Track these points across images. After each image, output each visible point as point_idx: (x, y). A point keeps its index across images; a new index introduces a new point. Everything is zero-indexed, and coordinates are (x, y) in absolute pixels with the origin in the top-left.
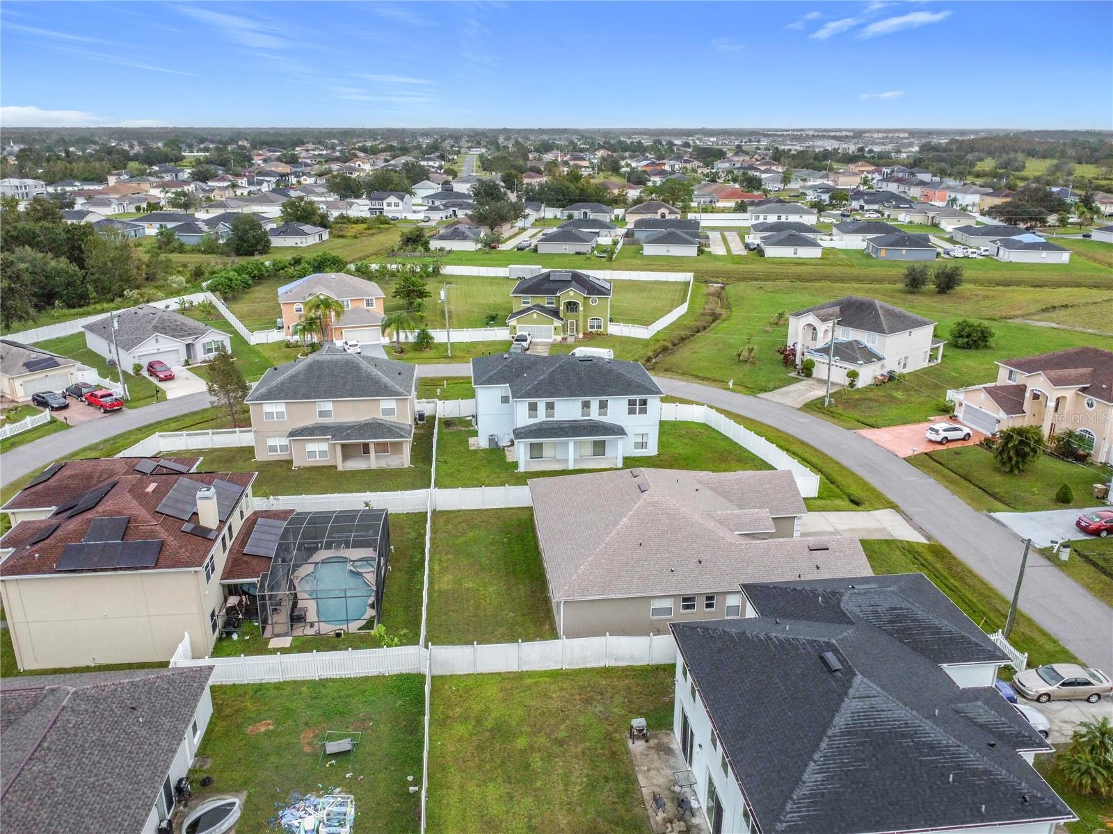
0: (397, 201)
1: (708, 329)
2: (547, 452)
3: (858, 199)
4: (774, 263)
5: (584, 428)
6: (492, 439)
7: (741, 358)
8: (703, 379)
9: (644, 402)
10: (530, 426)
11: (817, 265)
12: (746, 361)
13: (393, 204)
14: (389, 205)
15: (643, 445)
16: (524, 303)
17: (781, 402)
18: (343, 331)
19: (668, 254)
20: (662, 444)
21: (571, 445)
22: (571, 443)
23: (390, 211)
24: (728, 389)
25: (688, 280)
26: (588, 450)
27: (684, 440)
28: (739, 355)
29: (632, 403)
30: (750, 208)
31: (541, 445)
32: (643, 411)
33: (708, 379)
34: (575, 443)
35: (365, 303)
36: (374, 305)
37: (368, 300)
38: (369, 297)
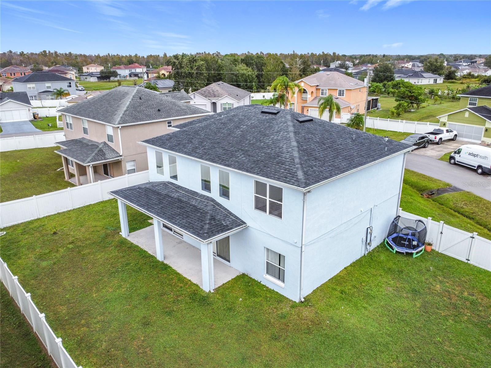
16: (471, 104)
35: (338, 93)
36: (344, 95)
37: (341, 91)
38: (341, 89)
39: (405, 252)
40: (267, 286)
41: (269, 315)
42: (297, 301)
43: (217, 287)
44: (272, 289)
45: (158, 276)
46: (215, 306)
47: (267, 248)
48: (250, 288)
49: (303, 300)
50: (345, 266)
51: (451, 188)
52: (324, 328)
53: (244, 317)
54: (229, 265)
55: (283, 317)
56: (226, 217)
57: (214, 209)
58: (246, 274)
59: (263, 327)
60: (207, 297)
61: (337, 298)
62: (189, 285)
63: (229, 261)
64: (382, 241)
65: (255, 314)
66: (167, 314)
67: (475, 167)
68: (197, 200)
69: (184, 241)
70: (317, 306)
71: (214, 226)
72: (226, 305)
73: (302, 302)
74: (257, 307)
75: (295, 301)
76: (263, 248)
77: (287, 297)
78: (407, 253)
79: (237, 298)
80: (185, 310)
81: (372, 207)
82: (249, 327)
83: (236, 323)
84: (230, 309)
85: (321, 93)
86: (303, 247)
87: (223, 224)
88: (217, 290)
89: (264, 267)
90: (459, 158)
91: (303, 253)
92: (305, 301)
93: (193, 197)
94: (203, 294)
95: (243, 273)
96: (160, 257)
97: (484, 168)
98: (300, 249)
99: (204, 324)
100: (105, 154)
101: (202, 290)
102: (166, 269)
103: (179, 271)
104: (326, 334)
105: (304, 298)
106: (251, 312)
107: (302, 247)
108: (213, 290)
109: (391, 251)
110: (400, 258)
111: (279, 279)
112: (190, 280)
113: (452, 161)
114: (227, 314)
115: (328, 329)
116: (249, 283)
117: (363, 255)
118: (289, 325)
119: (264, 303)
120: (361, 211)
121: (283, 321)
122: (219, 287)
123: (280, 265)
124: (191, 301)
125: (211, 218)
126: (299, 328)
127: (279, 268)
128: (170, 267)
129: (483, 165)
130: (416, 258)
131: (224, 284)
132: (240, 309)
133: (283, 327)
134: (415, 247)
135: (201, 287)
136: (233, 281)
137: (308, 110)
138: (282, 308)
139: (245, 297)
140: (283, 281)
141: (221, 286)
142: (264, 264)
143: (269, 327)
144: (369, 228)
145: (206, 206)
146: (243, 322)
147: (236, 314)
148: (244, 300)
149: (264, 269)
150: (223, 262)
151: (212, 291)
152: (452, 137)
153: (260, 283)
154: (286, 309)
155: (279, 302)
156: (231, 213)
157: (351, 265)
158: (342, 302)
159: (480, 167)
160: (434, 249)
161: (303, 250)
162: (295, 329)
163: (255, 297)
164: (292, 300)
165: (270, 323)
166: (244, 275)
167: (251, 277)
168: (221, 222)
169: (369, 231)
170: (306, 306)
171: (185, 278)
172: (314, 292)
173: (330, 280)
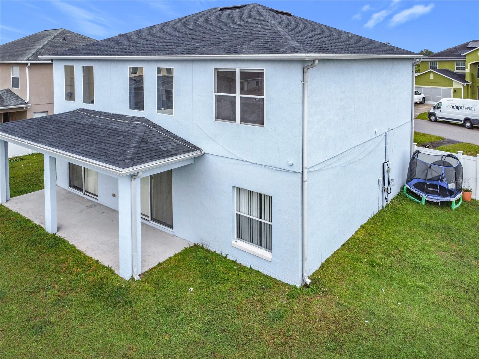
39: (439, 201)
40: (238, 262)
41: (248, 315)
42: (298, 285)
43: (146, 269)
44: (248, 267)
45: (38, 258)
46: (138, 307)
47: (237, 188)
48: (208, 267)
49: (308, 281)
50: (362, 224)
51: (445, 141)
52: (365, 334)
53: (198, 326)
54: (171, 233)
55: (277, 318)
56: (166, 141)
57: (147, 130)
58: (201, 245)
59: (239, 344)
60: (127, 289)
61: (366, 274)
62: (93, 269)
63: (171, 227)
64: (399, 190)
65: (220, 315)
66: (32, 330)
67: (461, 121)
68: (120, 123)
69: (99, 204)
70: (336, 292)
71: (145, 151)
72: (162, 302)
73: (306, 286)
74: (224, 301)
75: (295, 284)
76: (231, 187)
77: (277, 278)
78: (443, 203)
79: (184, 287)
80: (75, 317)
81: (387, 131)
82: (209, 346)
83: (181, 338)
84: (170, 310)
86: (306, 171)
87: (160, 149)
88: (146, 275)
89: (233, 227)
90: (441, 113)
91: (306, 184)
92: (312, 283)
93: (114, 121)
94: (118, 284)
95: (195, 244)
96: (50, 228)
97: (472, 121)
98: (300, 175)
99: (112, 346)
100: (3, 100)
101: (118, 276)
102: (56, 245)
103: (81, 247)
104: (372, 348)
105: (309, 278)
106: (213, 312)
107: (302, 173)
108: (140, 275)
109: (418, 203)
110: (434, 210)
111: (261, 245)
112: (97, 262)
113: (433, 118)
114: (162, 321)
115: (374, 337)
116: (205, 258)
117: (381, 208)
118: (292, 335)
119: (237, 293)
120: (376, 133)
121: (278, 326)
122: (151, 270)
123: (261, 218)
124: (90, 299)
125: (141, 140)
126: (315, 340)
127: (261, 223)
128: (65, 242)
129: (471, 118)
130: (456, 209)
131: (160, 264)
132: (190, 307)
133: (280, 339)
134: (452, 193)
135: (116, 272)
136: (177, 258)
138: (273, 301)
139: (200, 283)
140: (269, 248)
141: (155, 268)
142: (233, 219)
143: (252, 343)
144: (386, 164)
145: (135, 127)
146: (196, 335)
147: (182, 320)
148: (197, 290)
149: (233, 230)
150: (160, 229)
151: (137, 278)
152: (421, 100)
153: (225, 258)
154: (280, 303)
155: (264, 289)
156: (175, 137)
157: (368, 222)
158: (377, 280)
159: (467, 120)
160: (474, 199)
161: (305, 178)
162: (307, 343)
163: (218, 282)
164: (287, 284)
165: (252, 334)
166: (196, 246)
167: (209, 248)
168: (158, 146)
169: (386, 168)
170: (316, 293)
171: (89, 258)
172: (324, 266)
173: (343, 245)
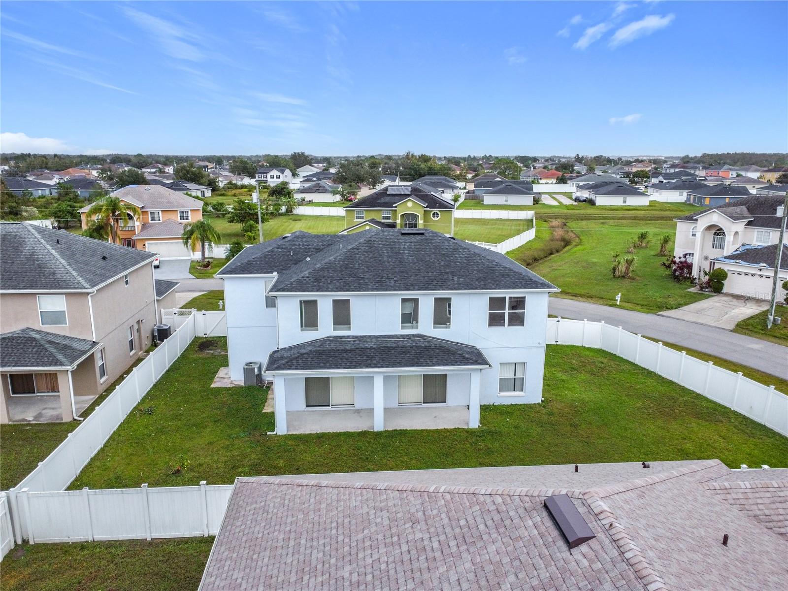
0: (278, 173)
1: (562, 252)
2: (338, 394)
3: (657, 177)
4: (606, 209)
5: (405, 351)
6: (248, 370)
7: (617, 274)
8: (575, 295)
9: (518, 303)
10: (302, 346)
11: (647, 210)
12: (624, 277)
13: (275, 177)
14: (272, 177)
15: (516, 384)
16: (358, 217)
17: (700, 321)
18: (146, 243)
19: (506, 203)
20: (549, 383)
21: (379, 383)
22: (379, 377)
23: (273, 182)
24: (615, 306)
25: (529, 218)
26: (415, 392)
27: (582, 376)
28: (614, 269)
29: (497, 303)
30: (569, 181)
31: (326, 381)
32: (517, 320)
33: (581, 296)
34: (387, 379)
35: (179, 215)
36: (190, 218)
37: (183, 212)
38: (184, 209)
40: (503, 404)
44: (510, 404)
48: (497, 411)
54: (445, 406)
63: (444, 402)
68: (406, 341)
76: (499, 364)
77: (529, 403)
85: (150, 218)
93: (395, 340)
111: (515, 390)
112: (445, 429)
123: (515, 376)
137: (144, 245)
150: (434, 406)
153: (494, 405)
156: (454, 342)
164: (535, 404)
170: (550, 402)
171: (437, 429)
